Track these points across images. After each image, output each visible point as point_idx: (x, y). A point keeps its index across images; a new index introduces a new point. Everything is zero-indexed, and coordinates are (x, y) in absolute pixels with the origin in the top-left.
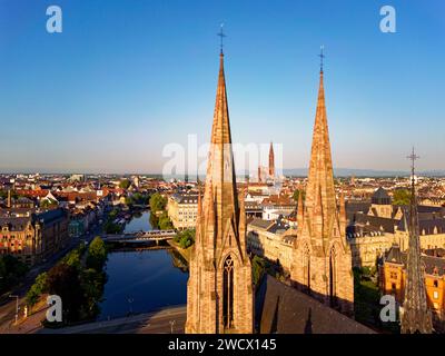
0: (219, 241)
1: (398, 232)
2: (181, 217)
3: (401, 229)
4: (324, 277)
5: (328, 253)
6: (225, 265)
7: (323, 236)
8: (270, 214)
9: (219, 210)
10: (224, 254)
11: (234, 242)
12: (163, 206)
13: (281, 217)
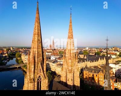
0: (36, 71)
1: (86, 62)
2: (26, 59)
3: (87, 61)
4: (72, 80)
5: (73, 72)
6: (38, 80)
7: (71, 66)
8: (53, 58)
9: (36, 59)
10: (38, 76)
11: (42, 71)
12: (20, 56)
13: (56, 59)
